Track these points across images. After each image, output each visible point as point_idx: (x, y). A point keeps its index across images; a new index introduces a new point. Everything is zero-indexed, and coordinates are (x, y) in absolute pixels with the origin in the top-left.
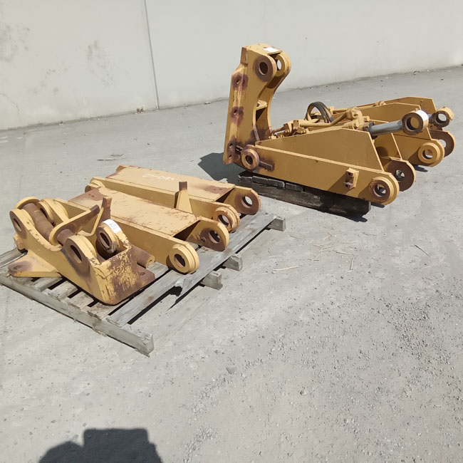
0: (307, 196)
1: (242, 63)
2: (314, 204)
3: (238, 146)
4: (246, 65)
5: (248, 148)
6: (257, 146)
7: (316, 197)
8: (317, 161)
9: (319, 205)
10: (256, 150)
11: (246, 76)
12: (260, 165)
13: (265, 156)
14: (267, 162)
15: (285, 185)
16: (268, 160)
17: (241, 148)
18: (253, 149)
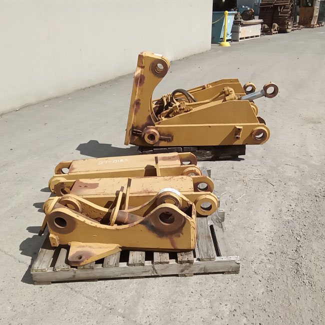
0: (201, 152)
1: (138, 66)
2: (207, 157)
3: (134, 130)
4: (143, 67)
5: (149, 128)
6: (156, 126)
7: (208, 152)
8: (210, 127)
9: (211, 157)
10: (156, 129)
11: (143, 76)
12: (161, 139)
13: (165, 131)
14: (166, 136)
15: (183, 149)
16: (167, 134)
17: (138, 131)
18: (154, 128)
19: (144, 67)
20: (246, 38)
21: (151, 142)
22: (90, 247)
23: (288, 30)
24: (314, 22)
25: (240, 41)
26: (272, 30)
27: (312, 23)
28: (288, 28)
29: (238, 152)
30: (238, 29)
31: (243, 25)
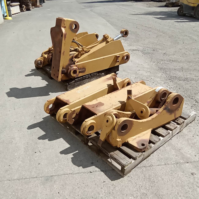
0: (100, 75)
1: (63, 27)
5: (72, 66)
6: (76, 64)
7: (103, 74)
8: (104, 58)
10: (76, 66)
12: (79, 72)
13: (81, 66)
14: (82, 69)
15: (91, 75)
16: (82, 68)
17: (64, 70)
18: (75, 66)
19: (65, 27)
20: (15, 14)
21: (74, 75)
22: (139, 137)
23: (31, 9)
24: (38, 4)
25: (12, 16)
26: (23, 9)
27: (38, 5)
28: (30, 8)
29: (116, 70)
30: (10, 9)
31: (12, 6)
